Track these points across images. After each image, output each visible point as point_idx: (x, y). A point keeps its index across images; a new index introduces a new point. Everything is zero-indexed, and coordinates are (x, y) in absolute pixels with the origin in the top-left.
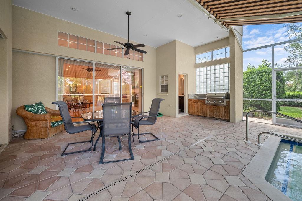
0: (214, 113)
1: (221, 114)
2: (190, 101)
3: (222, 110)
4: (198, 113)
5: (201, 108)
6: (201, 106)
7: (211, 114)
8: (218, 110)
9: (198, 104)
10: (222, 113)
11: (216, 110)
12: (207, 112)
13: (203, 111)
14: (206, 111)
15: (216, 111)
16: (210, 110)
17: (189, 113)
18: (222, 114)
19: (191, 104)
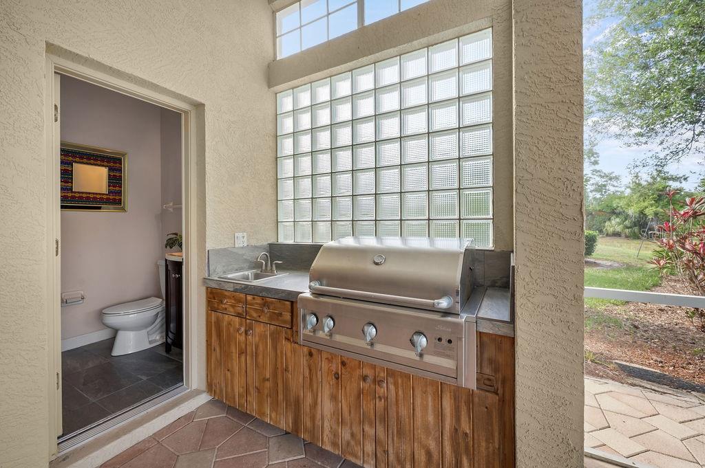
0: (370, 431)
1: (429, 454)
2: (215, 297)
3: (431, 418)
4: (260, 403)
5: (276, 369)
6: (275, 348)
7: (347, 436)
8: (404, 412)
9: (259, 329)
10: (432, 445)
11: (380, 404)
12: (314, 405)
13: (286, 388)
14: (309, 400)
15: (385, 419)
16: (334, 398)
17: (210, 387)
18: (436, 455)
19: (218, 323)
